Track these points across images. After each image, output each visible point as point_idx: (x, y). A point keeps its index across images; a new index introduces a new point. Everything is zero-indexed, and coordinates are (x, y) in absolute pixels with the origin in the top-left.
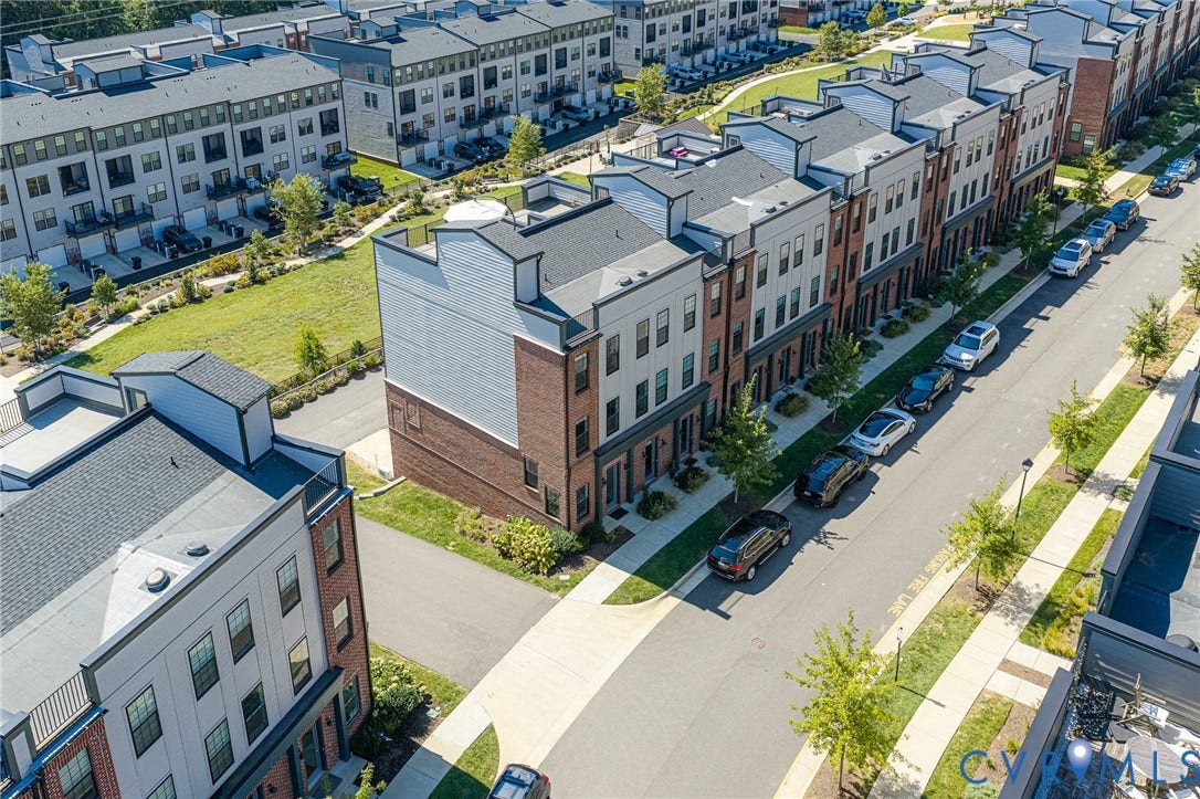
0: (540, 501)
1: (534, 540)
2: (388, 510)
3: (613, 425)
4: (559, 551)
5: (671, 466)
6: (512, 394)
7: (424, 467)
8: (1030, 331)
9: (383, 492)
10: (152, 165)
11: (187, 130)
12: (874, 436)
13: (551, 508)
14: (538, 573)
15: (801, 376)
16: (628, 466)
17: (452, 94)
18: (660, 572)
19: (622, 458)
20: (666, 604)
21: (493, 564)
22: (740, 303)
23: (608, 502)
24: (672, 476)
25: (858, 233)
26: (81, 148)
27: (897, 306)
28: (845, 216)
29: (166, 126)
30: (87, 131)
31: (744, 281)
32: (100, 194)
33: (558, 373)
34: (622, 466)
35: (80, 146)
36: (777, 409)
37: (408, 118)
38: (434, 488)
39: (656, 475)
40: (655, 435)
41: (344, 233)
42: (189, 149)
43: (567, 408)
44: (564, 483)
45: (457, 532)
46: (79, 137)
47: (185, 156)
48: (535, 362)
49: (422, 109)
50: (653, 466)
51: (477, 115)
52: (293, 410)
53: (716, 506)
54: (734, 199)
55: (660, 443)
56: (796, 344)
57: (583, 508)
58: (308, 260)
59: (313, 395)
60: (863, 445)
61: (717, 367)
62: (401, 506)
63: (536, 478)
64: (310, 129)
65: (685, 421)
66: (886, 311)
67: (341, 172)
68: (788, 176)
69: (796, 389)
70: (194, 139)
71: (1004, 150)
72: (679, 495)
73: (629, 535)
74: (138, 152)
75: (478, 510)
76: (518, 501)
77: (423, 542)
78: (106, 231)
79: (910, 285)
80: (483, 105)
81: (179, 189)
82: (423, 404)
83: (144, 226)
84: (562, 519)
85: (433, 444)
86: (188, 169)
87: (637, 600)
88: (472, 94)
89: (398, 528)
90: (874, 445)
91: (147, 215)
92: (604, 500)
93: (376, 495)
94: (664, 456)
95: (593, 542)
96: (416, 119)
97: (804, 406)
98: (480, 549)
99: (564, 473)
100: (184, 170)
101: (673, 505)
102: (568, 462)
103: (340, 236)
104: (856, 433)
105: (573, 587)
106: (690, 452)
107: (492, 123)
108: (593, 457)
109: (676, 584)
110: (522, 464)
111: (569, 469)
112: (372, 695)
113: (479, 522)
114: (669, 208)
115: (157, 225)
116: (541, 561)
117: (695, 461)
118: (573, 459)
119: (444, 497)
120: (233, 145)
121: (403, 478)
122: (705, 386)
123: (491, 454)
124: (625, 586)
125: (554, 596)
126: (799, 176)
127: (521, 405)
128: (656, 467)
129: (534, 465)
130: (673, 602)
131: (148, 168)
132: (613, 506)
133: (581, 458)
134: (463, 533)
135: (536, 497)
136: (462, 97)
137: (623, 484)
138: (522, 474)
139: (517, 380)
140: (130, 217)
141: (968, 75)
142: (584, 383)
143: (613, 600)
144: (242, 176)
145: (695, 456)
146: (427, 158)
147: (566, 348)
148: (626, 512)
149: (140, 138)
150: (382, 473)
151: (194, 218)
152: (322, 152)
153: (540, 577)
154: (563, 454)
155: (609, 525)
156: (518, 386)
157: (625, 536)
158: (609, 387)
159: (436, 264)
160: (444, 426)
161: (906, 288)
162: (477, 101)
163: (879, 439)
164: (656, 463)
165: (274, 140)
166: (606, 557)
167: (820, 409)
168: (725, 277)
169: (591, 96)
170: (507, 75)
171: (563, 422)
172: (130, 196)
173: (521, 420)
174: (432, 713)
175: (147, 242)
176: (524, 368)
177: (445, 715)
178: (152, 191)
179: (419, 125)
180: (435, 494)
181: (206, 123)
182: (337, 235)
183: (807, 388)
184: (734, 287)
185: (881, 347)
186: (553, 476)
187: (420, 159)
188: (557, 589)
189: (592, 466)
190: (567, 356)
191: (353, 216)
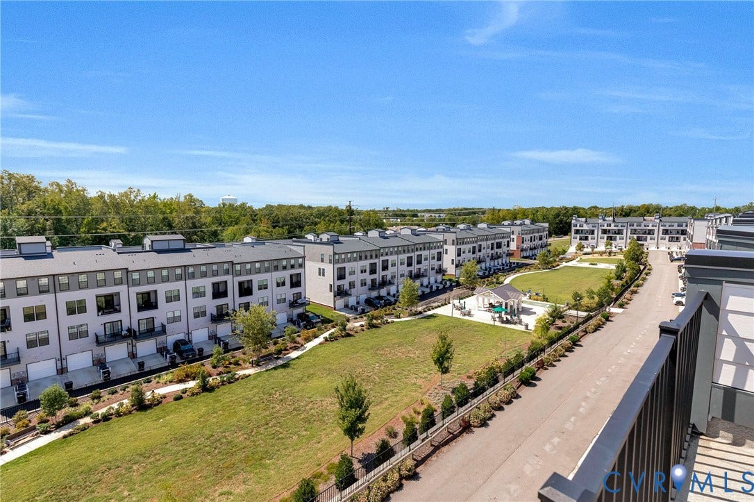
10: (173, 298)
11: (202, 277)
17: (365, 271)
29: (186, 273)
30: (125, 271)
32: (129, 315)
35: (118, 281)
37: (341, 282)
41: (290, 348)
42: (202, 290)
46: (118, 275)
47: (198, 294)
49: (349, 278)
51: (377, 283)
58: (258, 370)
64: (284, 284)
67: (300, 310)
78: (130, 341)
80: (381, 279)
83: (161, 339)
86: (200, 302)
88: (375, 273)
96: (345, 283)
103: (288, 350)
107: (385, 289)
115: (171, 339)
120: (233, 289)
131: (169, 300)
136: (370, 274)
140: (151, 332)
146: (350, 306)
149: (166, 280)
151: (200, 336)
152: (290, 298)
162: (378, 277)
165: (260, 288)
169: (432, 280)
170: (393, 265)
172: (153, 318)
175: (162, 350)
178: (170, 315)
179: (346, 287)
181: (215, 274)
182: (286, 350)
187: (346, 306)
191: (299, 336)
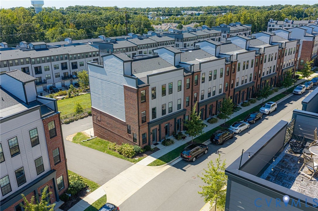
0: (132, 138)
1: (128, 148)
2: (90, 144)
3: (154, 116)
4: (136, 151)
5: (173, 133)
6: (123, 105)
7: (102, 132)
8: (287, 106)
9: (90, 140)
10: (47, 69)
11: (57, 61)
12: (236, 127)
13: (135, 140)
14: (129, 157)
15: (216, 114)
16: (159, 130)
18: (166, 159)
19: (157, 127)
20: (166, 167)
21: (116, 156)
22: (196, 87)
23: (153, 141)
24: (174, 136)
25: (234, 74)
26: (28, 63)
27: (247, 100)
28: (230, 67)
29: (51, 59)
30: (29, 59)
31: (197, 80)
33: (135, 95)
34: (157, 130)
36: (208, 122)
38: (104, 139)
39: (169, 135)
40: (168, 122)
42: (57, 66)
43: (138, 106)
44: (138, 131)
45: (108, 148)
46: (27, 60)
47: (56, 68)
48: (129, 93)
50: (168, 132)
52: (71, 122)
53: (186, 143)
54: (196, 59)
55: (170, 125)
56: (214, 104)
57: (144, 141)
58: (86, 93)
59: (77, 119)
60: (233, 130)
61: (189, 105)
62: (94, 143)
63: (130, 131)
65: (178, 120)
66: (243, 101)
68: (213, 56)
69: (215, 117)
70: (59, 63)
71: (280, 59)
72: (175, 140)
73: (158, 149)
74: (43, 65)
75: (115, 143)
76: (126, 139)
77: (98, 151)
79: (251, 94)
81: (54, 76)
82: (101, 113)
83: (45, 85)
84: (137, 143)
85: (104, 125)
86: (57, 71)
87: (157, 165)
89: (92, 148)
90: (236, 130)
91: (45, 82)
92: (151, 139)
93: (88, 140)
94: (171, 129)
95: (147, 150)
97: (216, 121)
98: (114, 152)
99: (138, 128)
100: (56, 71)
101: (173, 142)
102: (139, 124)
104: (231, 127)
105: (139, 161)
106: (180, 130)
108: (147, 125)
109: (171, 162)
110: (127, 127)
111: (139, 126)
112: (69, 184)
113: (115, 146)
114: (175, 56)
115: (48, 86)
116: (130, 154)
117: (182, 133)
118: (141, 124)
119: (107, 141)
120: (69, 66)
121: (96, 137)
122: (185, 110)
123: (119, 126)
124: (154, 162)
125: (132, 163)
126: (217, 56)
127: (126, 108)
128: (169, 133)
129: (130, 127)
130: (169, 166)
131: (46, 70)
132: (155, 142)
133: (144, 124)
134: (110, 149)
135: (130, 137)
137: (158, 136)
138: (127, 130)
139: (125, 100)
140: (41, 83)
141: (269, 38)
142: (144, 99)
143: (150, 165)
144: (72, 74)
145: (181, 132)
147: (137, 87)
148: (159, 144)
149: (44, 62)
150: (92, 136)
151: (58, 85)
153: (130, 159)
154: (137, 121)
155: (153, 147)
156: (125, 102)
157: (157, 149)
158: (152, 103)
159: (103, 67)
160: (106, 119)
161: (250, 95)
163: (238, 128)
164: (169, 131)
165: (81, 66)
166: (150, 154)
167: (221, 122)
168: (191, 77)
171: (137, 111)
172: (41, 77)
173: (126, 112)
174: (88, 191)
175: (45, 90)
176: (126, 95)
177: (92, 191)
178: (47, 76)
180: (104, 140)
181: (62, 59)
183: (218, 117)
184: (194, 81)
185: (241, 109)
186: (135, 129)
188: (134, 161)
189: (147, 127)
190: (138, 89)
